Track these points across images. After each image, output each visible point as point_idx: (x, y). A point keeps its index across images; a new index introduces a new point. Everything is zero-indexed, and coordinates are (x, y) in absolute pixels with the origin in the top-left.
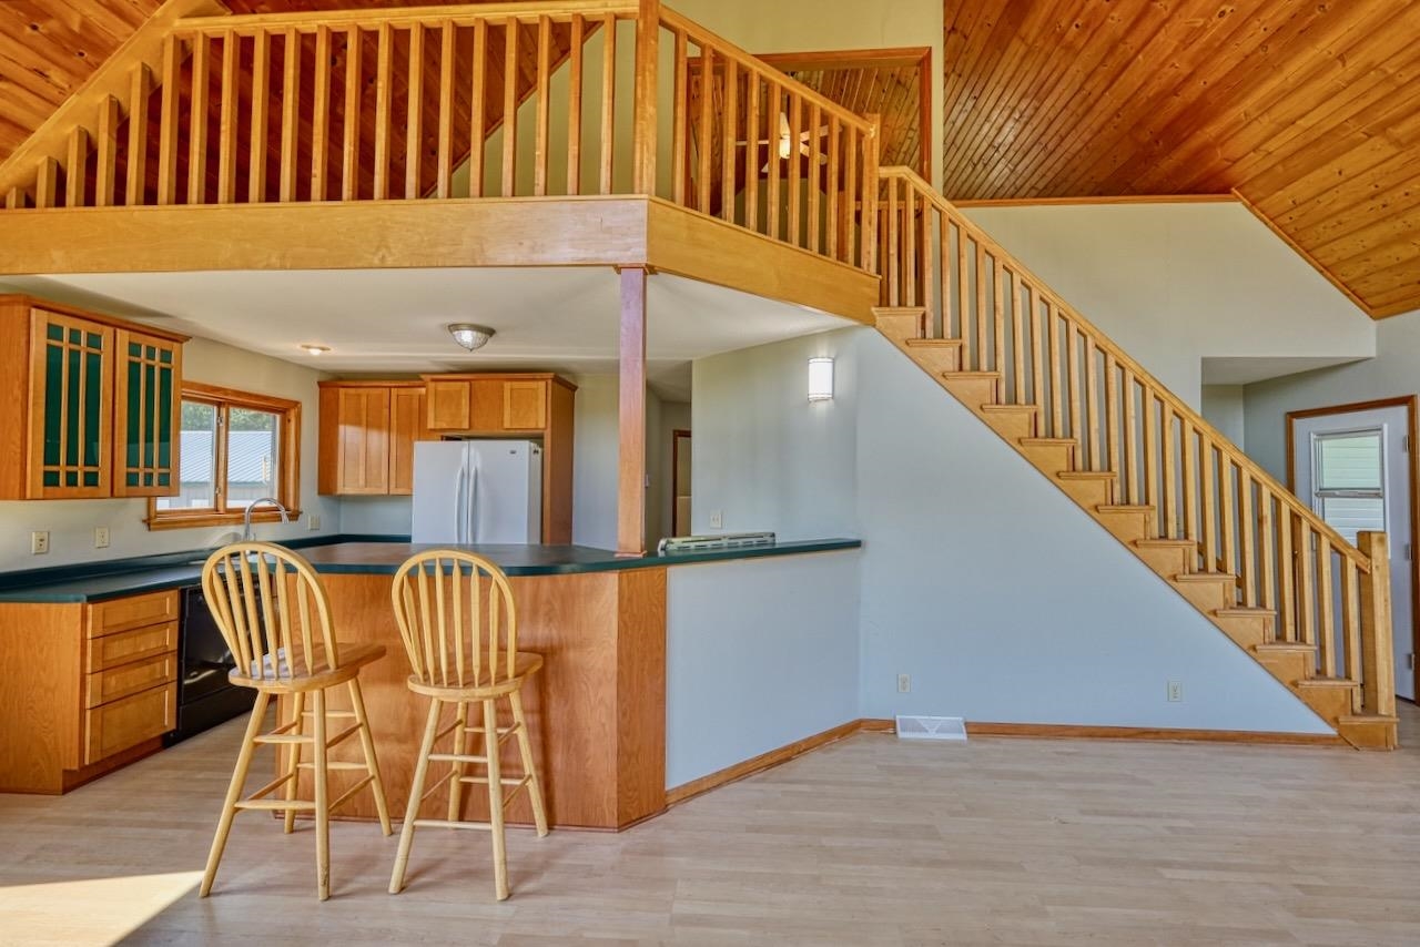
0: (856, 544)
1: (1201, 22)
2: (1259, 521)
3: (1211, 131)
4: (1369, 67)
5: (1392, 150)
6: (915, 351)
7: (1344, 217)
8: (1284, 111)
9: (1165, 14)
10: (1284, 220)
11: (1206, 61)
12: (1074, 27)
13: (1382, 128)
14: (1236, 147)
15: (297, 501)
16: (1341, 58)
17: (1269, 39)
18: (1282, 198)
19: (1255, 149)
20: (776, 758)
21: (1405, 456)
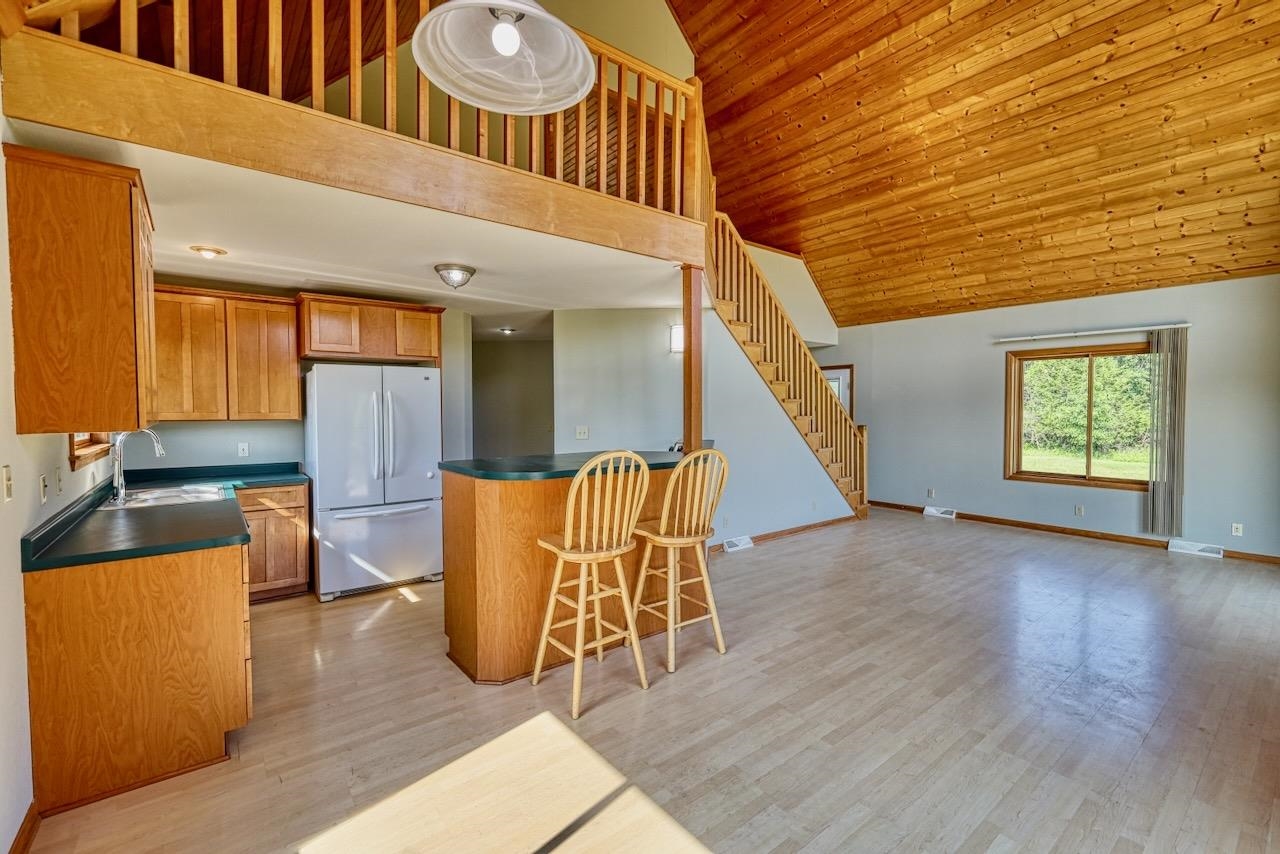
1: (818, 171)
2: (836, 423)
3: (803, 222)
4: (875, 221)
5: (869, 257)
6: (731, 327)
7: (842, 280)
8: (836, 226)
9: (803, 160)
10: (817, 274)
11: (813, 189)
12: (754, 143)
13: (870, 247)
14: (810, 234)
16: (867, 212)
17: (843, 192)
18: (821, 264)
19: (818, 238)
21: (848, 392)
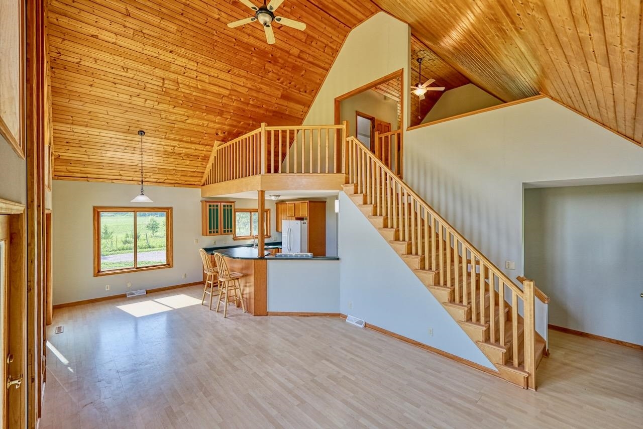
0: (338, 259)
6: (354, 197)
15: (270, 233)
20: (303, 314)
